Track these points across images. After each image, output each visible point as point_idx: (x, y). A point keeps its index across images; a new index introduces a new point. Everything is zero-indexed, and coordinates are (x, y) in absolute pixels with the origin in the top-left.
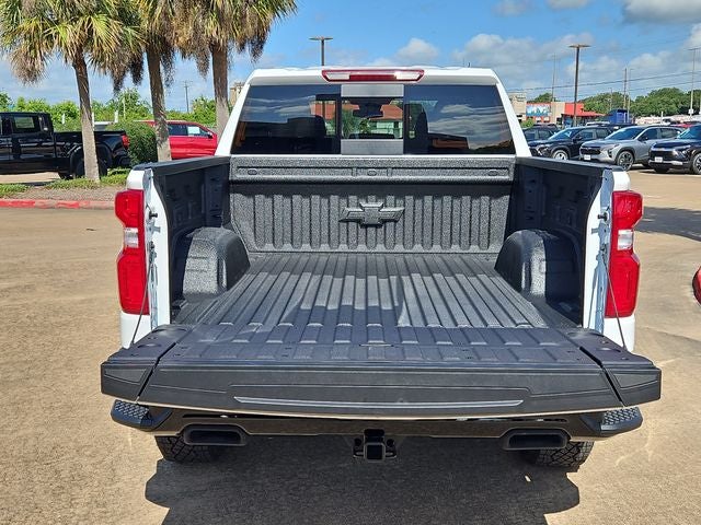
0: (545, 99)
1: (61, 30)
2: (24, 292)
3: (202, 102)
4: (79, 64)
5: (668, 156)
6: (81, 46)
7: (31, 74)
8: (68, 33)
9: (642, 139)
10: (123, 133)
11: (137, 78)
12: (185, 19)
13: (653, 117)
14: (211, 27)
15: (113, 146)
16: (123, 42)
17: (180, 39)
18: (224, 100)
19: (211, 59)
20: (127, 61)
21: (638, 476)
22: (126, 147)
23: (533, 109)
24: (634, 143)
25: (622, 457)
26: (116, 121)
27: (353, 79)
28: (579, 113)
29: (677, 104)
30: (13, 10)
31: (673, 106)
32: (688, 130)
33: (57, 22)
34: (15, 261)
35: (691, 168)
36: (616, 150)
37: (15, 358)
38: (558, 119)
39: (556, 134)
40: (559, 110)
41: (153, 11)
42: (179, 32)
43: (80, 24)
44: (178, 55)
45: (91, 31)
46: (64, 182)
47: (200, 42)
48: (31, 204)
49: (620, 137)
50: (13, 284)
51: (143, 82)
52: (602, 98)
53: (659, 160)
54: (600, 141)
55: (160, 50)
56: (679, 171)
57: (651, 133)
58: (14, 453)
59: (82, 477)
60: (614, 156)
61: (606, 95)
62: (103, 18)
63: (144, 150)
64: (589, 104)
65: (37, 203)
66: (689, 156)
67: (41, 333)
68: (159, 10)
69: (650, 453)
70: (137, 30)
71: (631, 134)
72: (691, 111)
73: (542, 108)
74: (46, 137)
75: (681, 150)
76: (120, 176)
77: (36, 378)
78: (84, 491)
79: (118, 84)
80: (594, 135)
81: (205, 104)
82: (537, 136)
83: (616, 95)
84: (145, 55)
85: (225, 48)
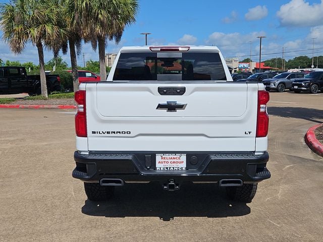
0: (247, 61)
1: (32, 30)
2: (21, 141)
3: (91, 62)
4: (39, 46)
5: (300, 86)
6: (40, 37)
7: (18, 50)
8: (35, 32)
9: (289, 78)
10: (58, 76)
11: (65, 51)
12: (87, 25)
13: (296, 69)
14: (98, 29)
15: (53, 81)
16: (59, 36)
17: (85, 34)
18: (103, 61)
19: (98, 43)
20: (61, 44)
21: (274, 204)
22: (59, 82)
23: (242, 65)
24: (285, 80)
25: (268, 198)
26: (54, 70)
27: (162, 50)
28: (262, 67)
29: (306, 63)
30: (10, 22)
31: (305, 64)
32: (309, 74)
33: (30, 27)
34: (15, 130)
35: (310, 91)
36: (277, 83)
37: (22, 166)
38: (253, 70)
39: (251, 76)
40: (253, 66)
41: (72, 22)
42: (84, 31)
43: (40, 28)
44: (83, 41)
45: (45, 31)
46: (32, 97)
47: (93, 35)
48: (18, 107)
49: (279, 77)
50: (16, 138)
51: (67, 53)
52: (273, 60)
53: (296, 87)
54: (270, 79)
55: (75, 39)
56: (305, 92)
57: (293, 75)
58: (28, 198)
59: (56, 206)
60: (276, 85)
61: (275, 59)
62: (50, 25)
63: (67, 83)
64: (267, 63)
65: (21, 106)
66: (309, 86)
67: (31, 157)
68: (75, 22)
69: (280, 197)
70: (65, 30)
71: (284, 76)
72: (313, 66)
73: (246, 65)
74: (23, 77)
75: (306, 83)
76: (57, 95)
77: (32, 173)
78: (58, 210)
79: (56, 54)
80: (268, 77)
81: (92, 63)
82: (242, 77)
83: (279, 59)
84: (68, 41)
85: (104, 38)
